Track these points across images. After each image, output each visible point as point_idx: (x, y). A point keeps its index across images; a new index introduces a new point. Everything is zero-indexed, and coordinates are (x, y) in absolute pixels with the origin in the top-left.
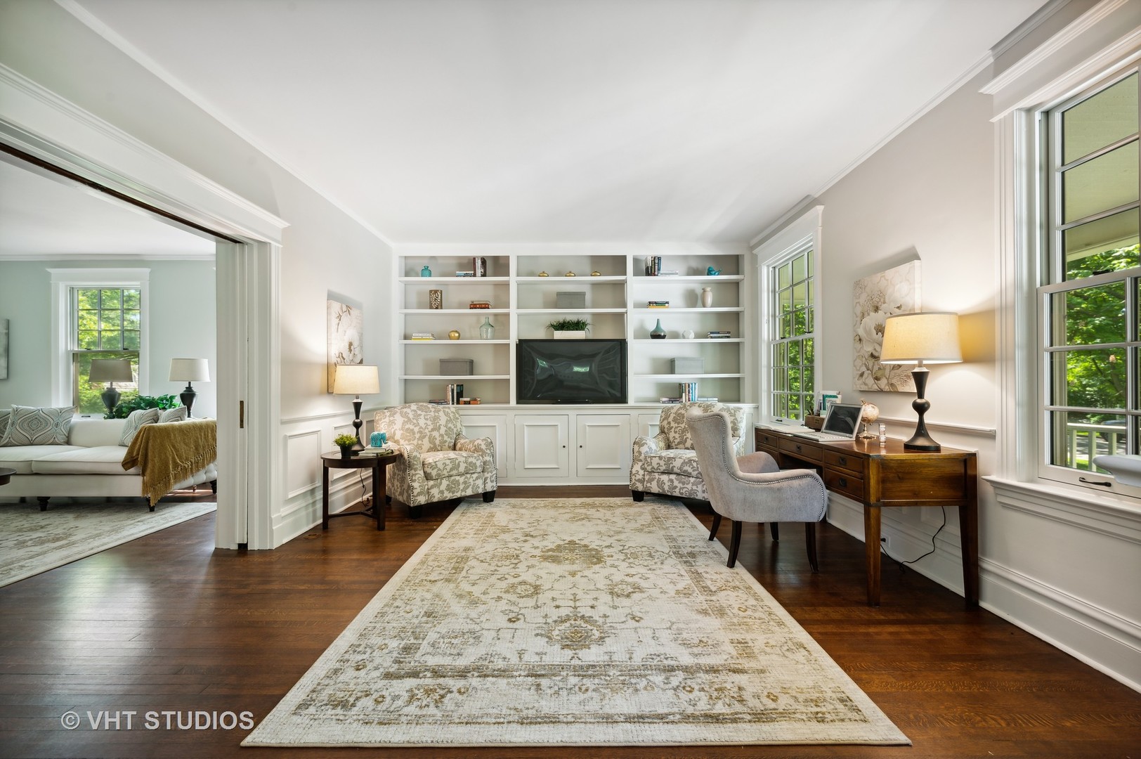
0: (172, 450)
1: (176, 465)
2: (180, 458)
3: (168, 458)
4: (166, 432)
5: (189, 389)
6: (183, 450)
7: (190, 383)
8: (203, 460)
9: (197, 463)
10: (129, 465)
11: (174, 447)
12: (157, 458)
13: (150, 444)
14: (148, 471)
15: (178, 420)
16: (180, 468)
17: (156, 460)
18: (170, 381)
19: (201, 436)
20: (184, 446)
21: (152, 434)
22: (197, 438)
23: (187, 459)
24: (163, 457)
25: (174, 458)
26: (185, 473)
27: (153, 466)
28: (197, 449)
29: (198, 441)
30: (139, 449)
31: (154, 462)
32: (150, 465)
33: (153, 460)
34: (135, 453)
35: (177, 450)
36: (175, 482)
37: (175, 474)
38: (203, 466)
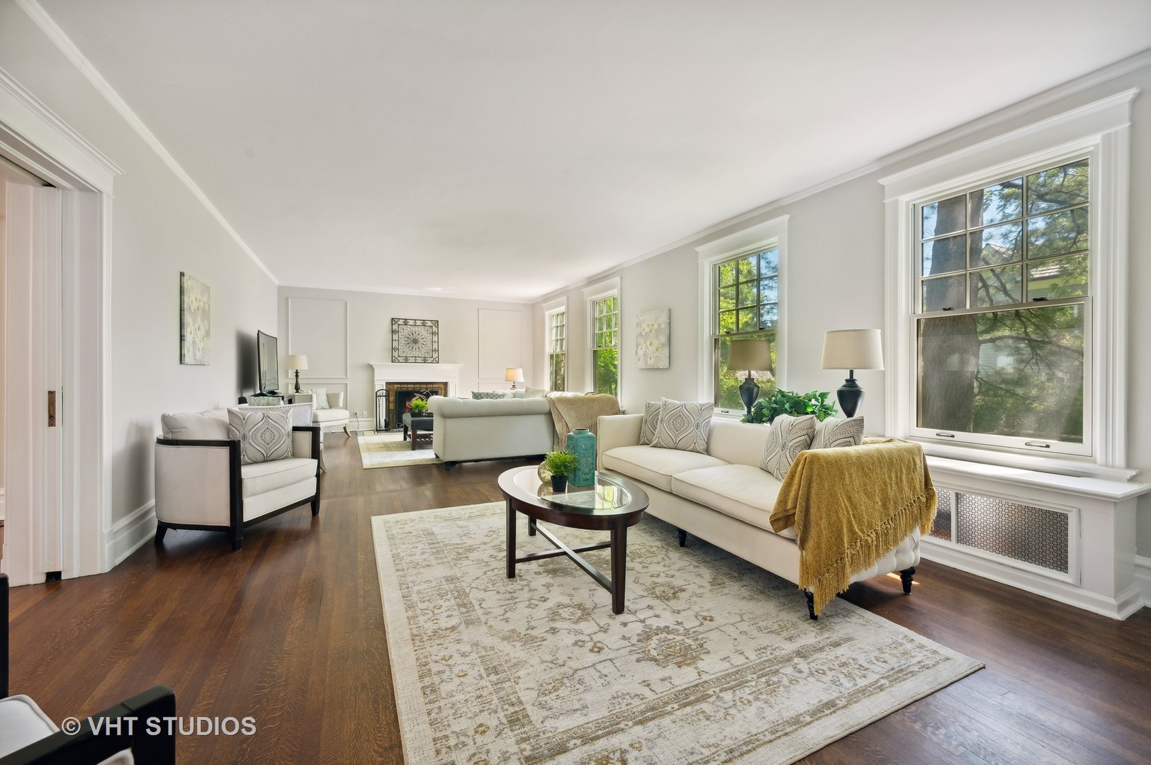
0: (845, 504)
1: (854, 537)
2: (860, 523)
3: (841, 522)
4: (836, 466)
5: (851, 382)
6: (863, 508)
7: (852, 372)
8: (895, 529)
9: (886, 534)
10: (781, 523)
11: (850, 499)
12: (824, 520)
13: (813, 492)
14: (810, 544)
15: (849, 444)
16: (858, 544)
17: (824, 523)
18: (825, 368)
19: (890, 478)
20: (864, 498)
21: (816, 467)
22: (885, 483)
23: (870, 526)
24: (834, 517)
25: (849, 522)
26: (868, 553)
27: (819, 537)
28: (885, 506)
29: (886, 490)
30: (796, 498)
31: (821, 527)
32: (813, 532)
33: (818, 524)
34: (790, 505)
35: (854, 507)
36: (853, 572)
37: (853, 555)
38: (896, 542)
